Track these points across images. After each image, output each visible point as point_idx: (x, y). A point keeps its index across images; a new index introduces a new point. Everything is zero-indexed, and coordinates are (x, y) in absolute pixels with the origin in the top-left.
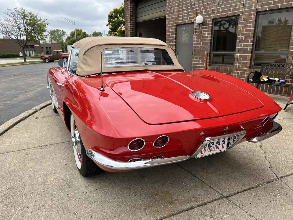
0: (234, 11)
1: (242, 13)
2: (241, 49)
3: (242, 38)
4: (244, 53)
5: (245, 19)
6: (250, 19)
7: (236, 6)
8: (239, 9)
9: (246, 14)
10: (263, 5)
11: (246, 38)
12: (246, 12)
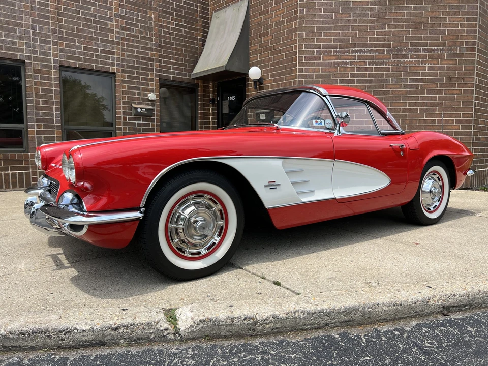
0: (9, 51)
1: (30, 60)
2: (38, 120)
3: (38, 102)
4: (46, 127)
5: (37, 71)
6: (49, 73)
7: (14, 43)
8: (22, 51)
9: (39, 63)
10: (68, 57)
11: (45, 102)
12: (36, 59)
